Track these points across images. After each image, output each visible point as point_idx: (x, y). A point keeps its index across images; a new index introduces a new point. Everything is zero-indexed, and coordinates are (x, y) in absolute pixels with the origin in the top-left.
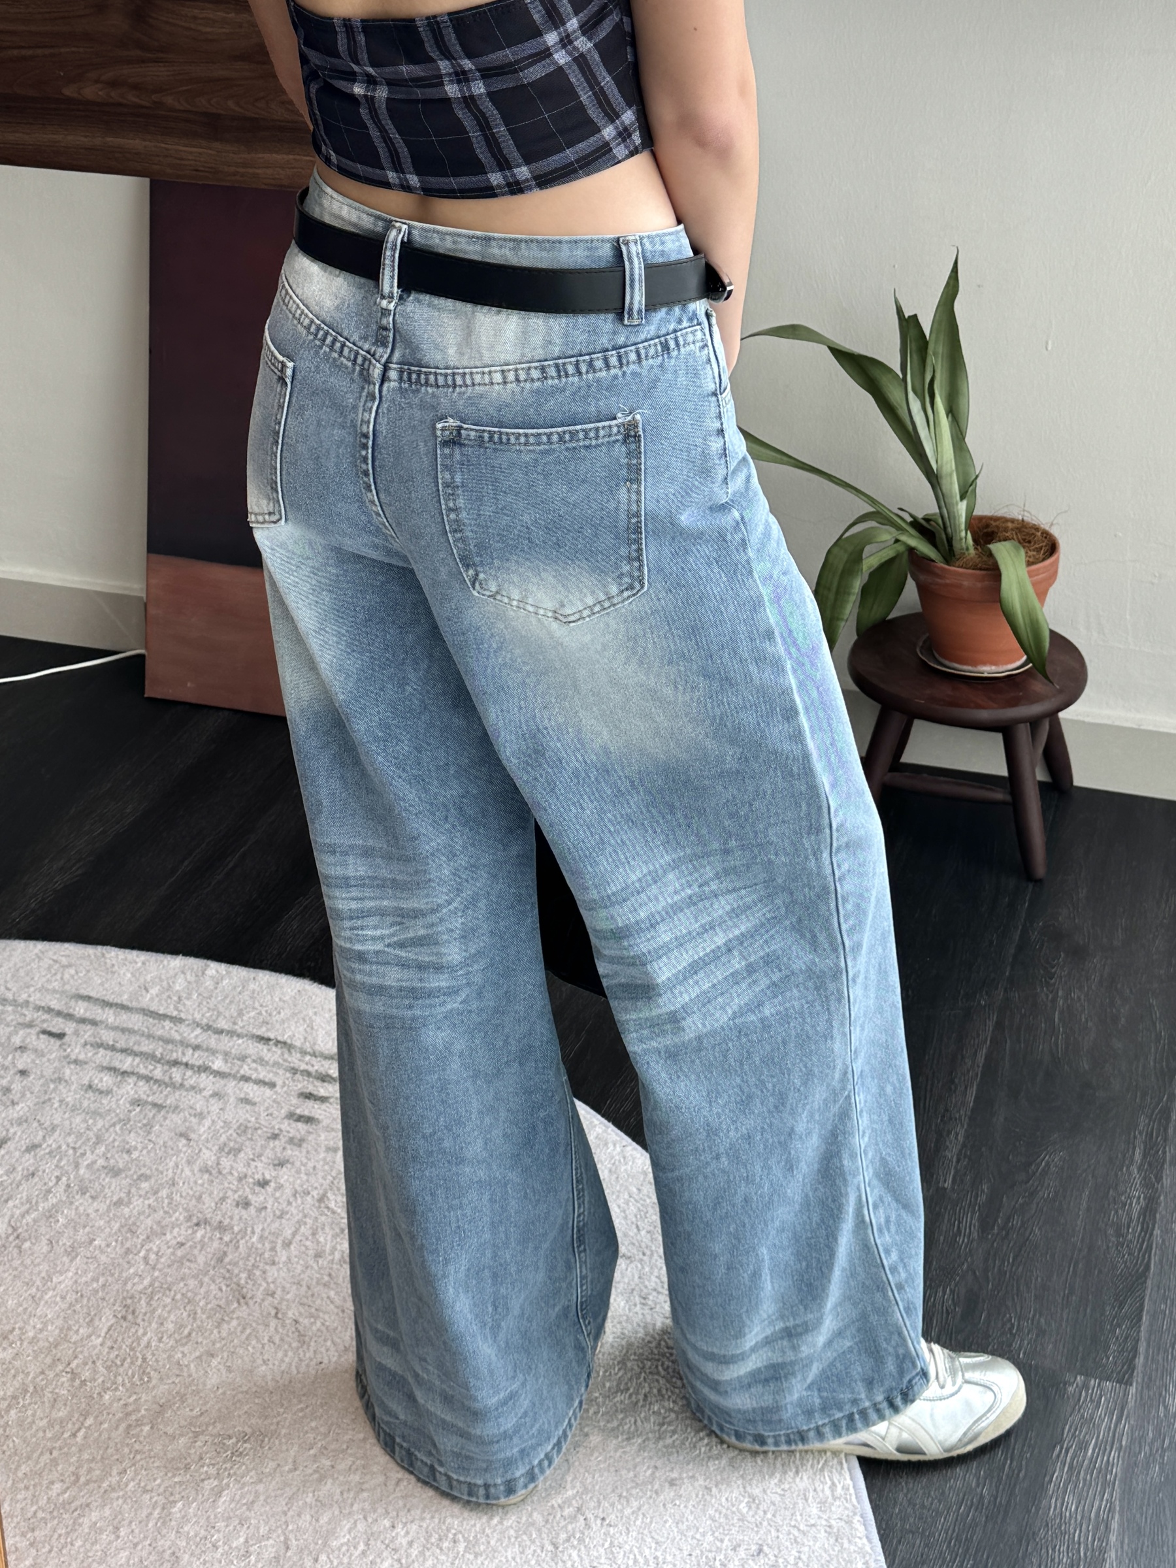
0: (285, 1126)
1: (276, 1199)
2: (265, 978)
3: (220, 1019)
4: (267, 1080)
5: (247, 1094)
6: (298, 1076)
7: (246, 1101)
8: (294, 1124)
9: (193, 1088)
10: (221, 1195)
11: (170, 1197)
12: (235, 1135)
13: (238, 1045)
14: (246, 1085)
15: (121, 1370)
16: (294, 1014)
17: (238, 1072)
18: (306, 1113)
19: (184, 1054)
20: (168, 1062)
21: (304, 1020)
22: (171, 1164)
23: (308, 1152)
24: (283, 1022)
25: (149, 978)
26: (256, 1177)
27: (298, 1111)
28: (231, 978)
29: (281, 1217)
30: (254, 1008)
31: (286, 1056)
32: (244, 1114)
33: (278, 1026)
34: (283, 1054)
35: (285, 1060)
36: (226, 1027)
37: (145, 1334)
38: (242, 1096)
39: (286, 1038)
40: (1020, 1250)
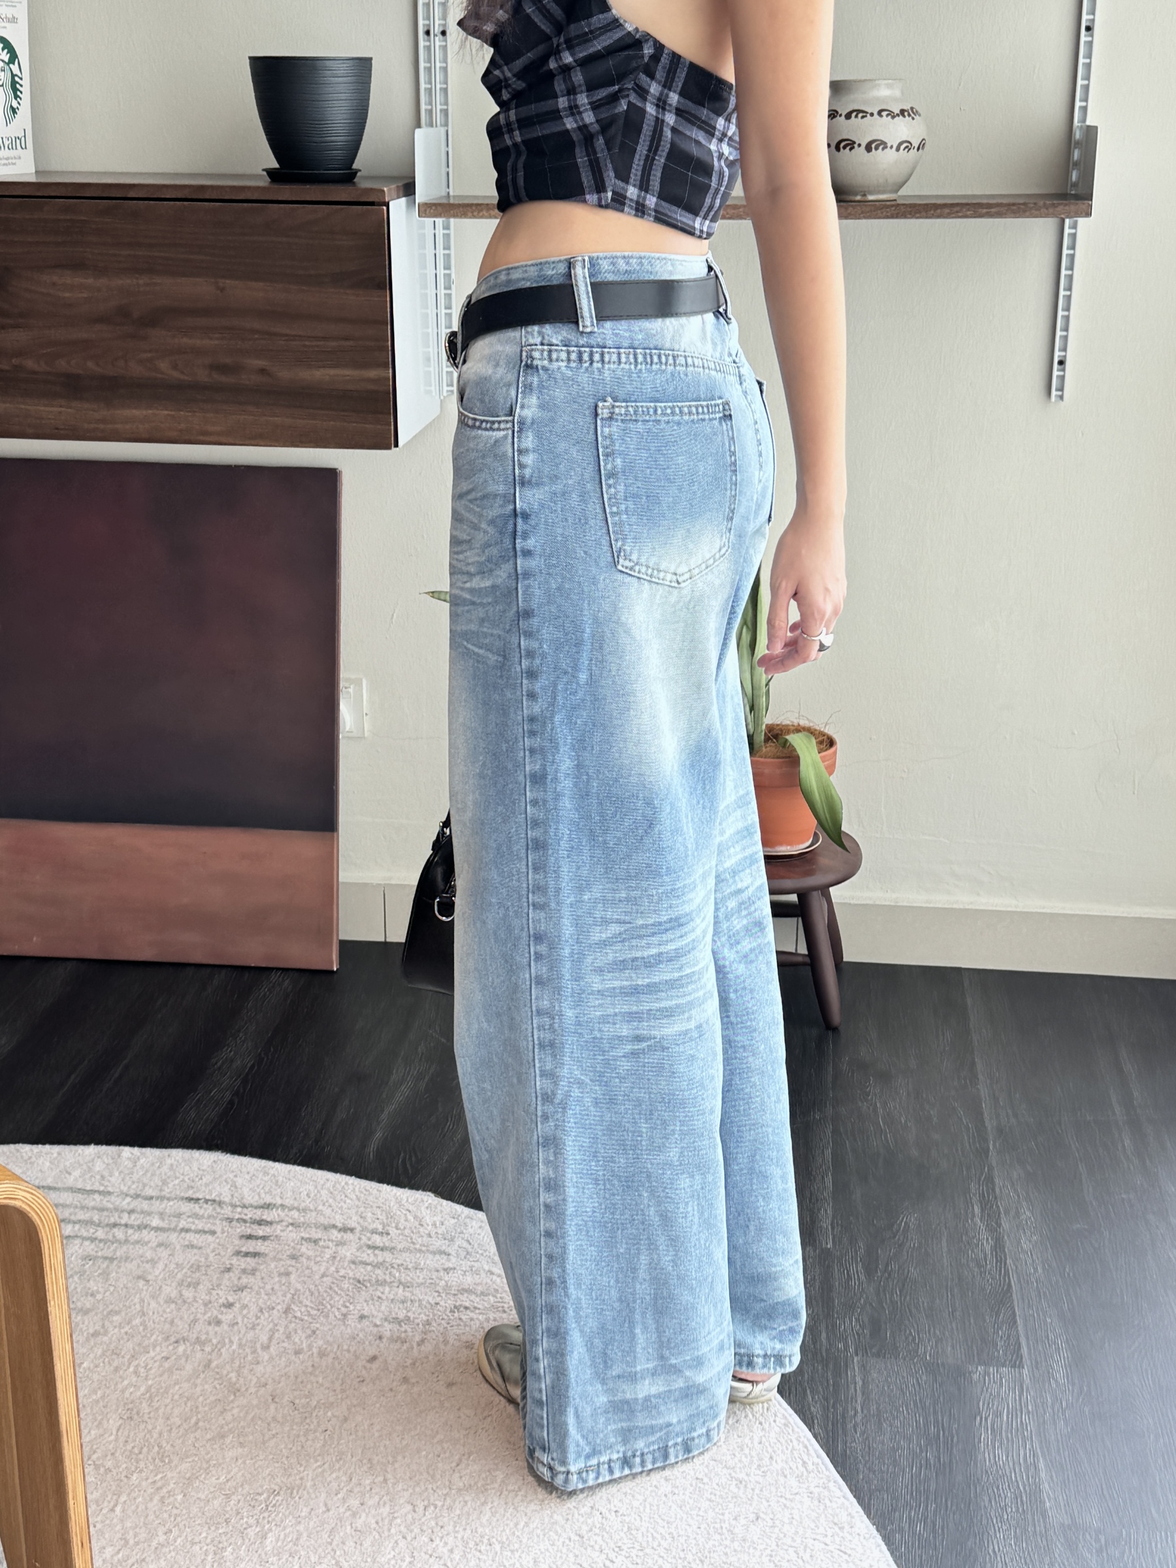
0: (234, 1261)
1: (244, 1316)
2: (177, 1156)
3: (147, 1188)
4: (206, 1229)
5: (190, 1241)
6: (234, 1223)
7: (191, 1246)
8: (243, 1260)
9: (137, 1242)
10: (192, 1317)
11: (143, 1323)
12: (189, 1273)
13: (170, 1206)
14: (188, 1235)
15: (141, 1456)
16: (215, 1179)
17: (177, 1226)
18: (251, 1250)
19: (120, 1217)
20: (107, 1225)
21: (226, 1181)
22: (136, 1300)
23: (262, 1278)
24: (207, 1185)
25: (67, 1164)
26: (221, 1301)
27: (244, 1249)
28: (146, 1158)
29: (253, 1328)
30: (176, 1178)
31: (219, 1210)
32: (192, 1257)
33: (203, 1188)
34: (214, 1209)
35: (218, 1213)
36: (154, 1194)
37: (155, 1428)
38: (187, 1243)
39: (213, 1197)
40: (904, 1285)
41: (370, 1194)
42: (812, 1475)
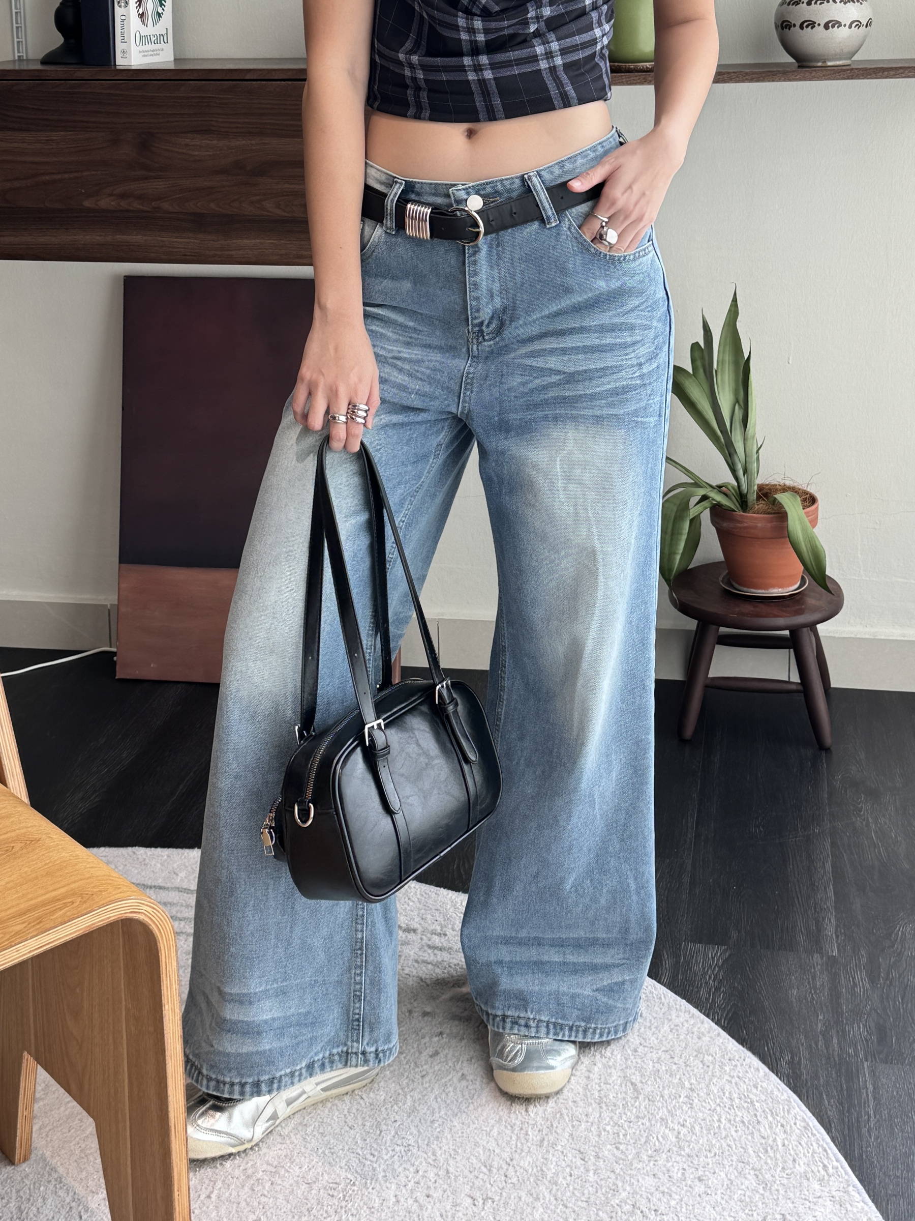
40: (905, 993)
41: (430, 897)
42: (832, 1178)
